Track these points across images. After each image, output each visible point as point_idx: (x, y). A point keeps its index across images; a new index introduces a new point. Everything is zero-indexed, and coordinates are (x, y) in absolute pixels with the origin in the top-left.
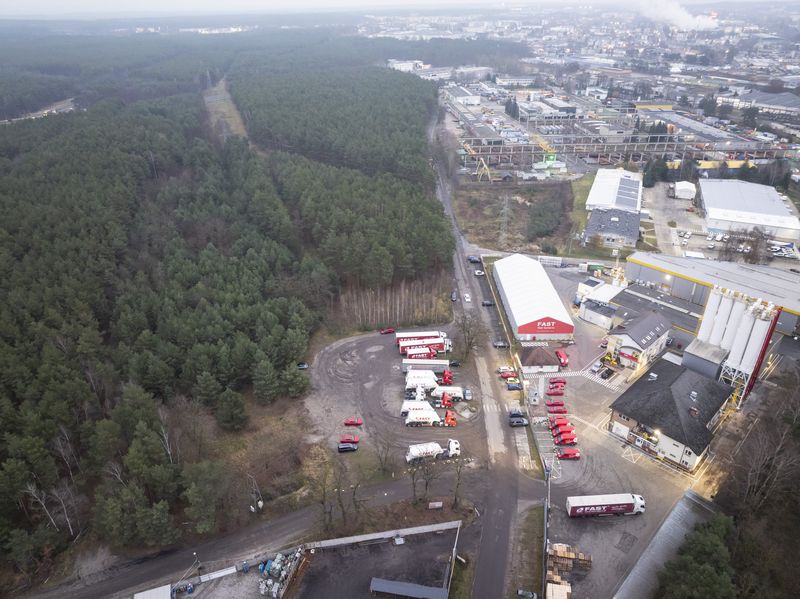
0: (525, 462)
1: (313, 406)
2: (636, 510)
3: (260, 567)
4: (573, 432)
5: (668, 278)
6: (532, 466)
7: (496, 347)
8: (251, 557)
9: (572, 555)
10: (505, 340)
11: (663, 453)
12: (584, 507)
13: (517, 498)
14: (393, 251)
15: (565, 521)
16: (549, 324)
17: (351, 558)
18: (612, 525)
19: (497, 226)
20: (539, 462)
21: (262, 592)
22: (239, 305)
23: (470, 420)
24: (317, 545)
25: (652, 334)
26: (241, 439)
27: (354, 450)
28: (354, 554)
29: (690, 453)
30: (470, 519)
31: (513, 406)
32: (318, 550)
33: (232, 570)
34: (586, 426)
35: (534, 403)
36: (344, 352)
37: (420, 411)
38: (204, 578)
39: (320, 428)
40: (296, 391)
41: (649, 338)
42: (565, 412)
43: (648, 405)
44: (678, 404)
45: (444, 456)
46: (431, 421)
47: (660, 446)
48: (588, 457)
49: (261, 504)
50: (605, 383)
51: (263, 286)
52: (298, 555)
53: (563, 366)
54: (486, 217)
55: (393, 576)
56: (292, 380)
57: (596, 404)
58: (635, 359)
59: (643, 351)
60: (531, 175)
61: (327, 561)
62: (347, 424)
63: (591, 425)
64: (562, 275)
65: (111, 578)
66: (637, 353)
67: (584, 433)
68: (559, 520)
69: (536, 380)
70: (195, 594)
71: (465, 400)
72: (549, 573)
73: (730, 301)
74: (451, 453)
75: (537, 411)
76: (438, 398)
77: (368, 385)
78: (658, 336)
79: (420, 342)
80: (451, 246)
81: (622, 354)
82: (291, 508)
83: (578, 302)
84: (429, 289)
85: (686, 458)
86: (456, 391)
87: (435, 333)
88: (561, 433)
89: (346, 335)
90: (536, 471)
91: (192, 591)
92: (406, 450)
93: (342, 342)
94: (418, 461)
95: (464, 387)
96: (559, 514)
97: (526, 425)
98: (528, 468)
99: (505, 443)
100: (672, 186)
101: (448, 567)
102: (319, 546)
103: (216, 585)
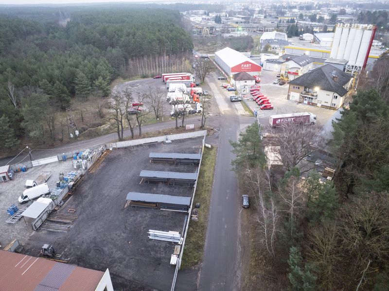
0: (240, 110)
2: (311, 121)
4: (267, 98)
6: (247, 113)
11: (320, 103)
13: (239, 124)
16: (248, 65)
20: (251, 111)
24: (114, 145)
28: (139, 149)
29: (336, 97)
30: (212, 132)
32: (114, 149)
36: (132, 85)
38: (35, 163)
44: (327, 76)
45: (194, 112)
46: (185, 100)
47: (318, 98)
48: (278, 108)
49: (77, 132)
52: (101, 149)
53: (257, 82)
54: (208, 46)
57: (278, 92)
58: (297, 74)
59: (301, 68)
61: (121, 153)
63: (278, 99)
66: (298, 69)
67: (274, 101)
70: (28, 172)
71: (204, 95)
73: (348, 29)
74: (197, 111)
75: (246, 96)
78: (308, 63)
79: (176, 76)
81: (289, 73)
82: (97, 134)
83: (261, 64)
87: (184, 73)
88: (261, 100)
90: (249, 115)
91: (25, 170)
97: (240, 101)
98: (244, 114)
99: (229, 107)
100: (301, 36)
101: (200, 150)
102: (115, 147)
103: (43, 168)
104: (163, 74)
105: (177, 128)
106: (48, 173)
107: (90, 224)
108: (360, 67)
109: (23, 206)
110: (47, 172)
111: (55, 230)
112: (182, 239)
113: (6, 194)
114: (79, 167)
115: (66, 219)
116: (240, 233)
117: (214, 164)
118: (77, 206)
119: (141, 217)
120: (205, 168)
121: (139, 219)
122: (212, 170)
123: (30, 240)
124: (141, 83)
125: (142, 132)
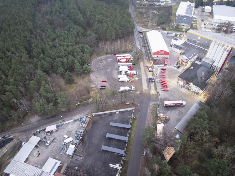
0: (153, 92)
1: (92, 76)
2: (183, 105)
3: (80, 120)
4: (167, 84)
5: (199, 38)
6: (155, 93)
7: (146, 59)
8: (77, 117)
9: (165, 117)
10: (149, 57)
11: (192, 90)
12: (169, 104)
14: (115, 29)
15: (163, 108)
16: (162, 52)
17: (104, 117)
18: (176, 109)
19: (148, 21)
20: (157, 92)
21: (81, 126)
22: (69, 46)
23: (138, 80)
24: (95, 114)
25: (193, 55)
26: (72, 86)
27: (105, 89)
28: (105, 116)
29: (200, 90)
30: (137, 107)
31: (150, 76)
33: (72, 121)
34: (171, 82)
35: (156, 75)
36: (101, 61)
37: (123, 78)
38: (65, 123)
39: (95, 83)
40: (88, 72)
41: (192, 56)
42: (165, 78)
43: (189, 76)
44: (198, 76)
45: (130, 90)
46: (126, 81)
47: (192, 88)
49: (79, 103)
50: (177, 69)
51: (76, 40)
52: (90, 117)
53: (166, 65)
54: (144, 18)
55: (116, 122)
56: (86, 69)
57: (175, 76)
58: (187, 63)
59: (190, 60)
60: (159, 4)
62: (102, 82)
63: (173, 82)
64: (167, 37)
65: (39, 123)
66: (188, 61)
67: (170, 84)
68: (162, 107)
69: (157, 69)
71: (136, 75)
72: (158, 121)
73: (217, 45)
74: (132, 90)
75: (157, 78)
76: (129, 74)
77: (108, 70)
78: (195, 56)
79: (123, 58)
80: (133, 27)
81: (183, 61)
82: (87, 104)
83: (171, 45)
84: (126, 41)
85: (199, 91)
86: (134, 72)
87: (128, 55)
88: (164, 84)
89: (102, 55)
90: (156, 94)
91: (61, 126)
92: (119, 89)
93: (100, 58)
94: (123, 92)
95: (136, 71)
96: (162, 106)
97: (154, 82)
99: (147, 87)
101: (131, 120)
104: (117, 55)
107: (89, 157)
108: (219, 68)
109: (64, 146)
110: (70, 129)
111: (78, 159)
112: (120, 168)
113: (57, 139)
115: (80, 154)
117: (135, 129)
120: (132, 132)
123: (70, 162)
124: (105, 59)
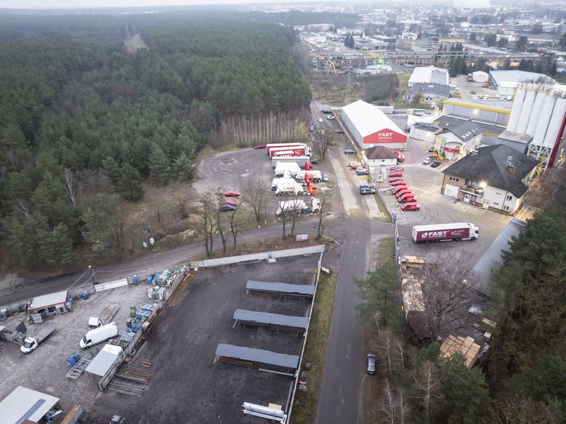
0: (374, 212)
1: (199, 187)
2: (471, 236)
3: (149, 279)
4: (413, 192)
5: (476, 112)
6: (382, 215)
7: (346, 153)
11: (488, 203)
12: (428, 232)
13: (370, 234)
14: (264, 91)
15: (412, 246)
16: (387, 134)
17: (230, 272)
18: (452, 247)
19: (343, 95)
20: (387, 212)
21: (150, 296)
23: (328, 192)
24: (201, 264)
25: (470, 133)
27: (233, 210)
29: (511, 198)
30: (332, 247)
31: (362, 181)
32: (201, 269)
33: (124, 282)
34: (423, 192)
35: (378, 180)
38: (98, 288)
41: (467, 135)
42: (405, 184)
44: (498, 164)
45: (308, 211)
46: (297, 191)
47: (485, 197)
48: (426, 209)
49: (152, 241)
50: (435, 169)
52: (183, 270)
53: (400, 161)
57: (429, 181)
58: (457, 151)
59: (464, 144)
61: (209, 275)
63: (427, 192)
65: (15, 292)
66: (459, 146)
67: (421, 196)
68: (407, 245)
70: (90, 300)
71: (323, 181)
74: (314, 209)
75: (382, 185)
76: (302, 179)
81: (446, 149)
82: (178, 243)
83: (408, 128)
86: (316, 174)
87: (299, 144)
88: (403, 194)
91: (87, 297)
92: (275, 206)
93: (223, 154)
95: (322, 171)
96: (406, 241)
97: (374, 193)
98: (378, 216)
99: (357, 204)
100: (470, 75)
101: (314, 276)
102: (202, 266)
103: (109, 294)
104: (268, 145)
105: (284, 238)
106: (116, 305)
107: (170, 385)
108: (549, 149)
109: (85, 352)
110: (114, 303)
111: (126, 393)
112: (286, 416)
113: (64, 333)
114: (155, 297)
115: (139, 376)
116: (360, 412)
117: (332, 301)
118: (153, 356)
119: (234, 379)
120: (320, 307)
121: (231, 382)
122: (329, 310)
123: (95, 404)
124: (237, 156)
125: (238, 243)
